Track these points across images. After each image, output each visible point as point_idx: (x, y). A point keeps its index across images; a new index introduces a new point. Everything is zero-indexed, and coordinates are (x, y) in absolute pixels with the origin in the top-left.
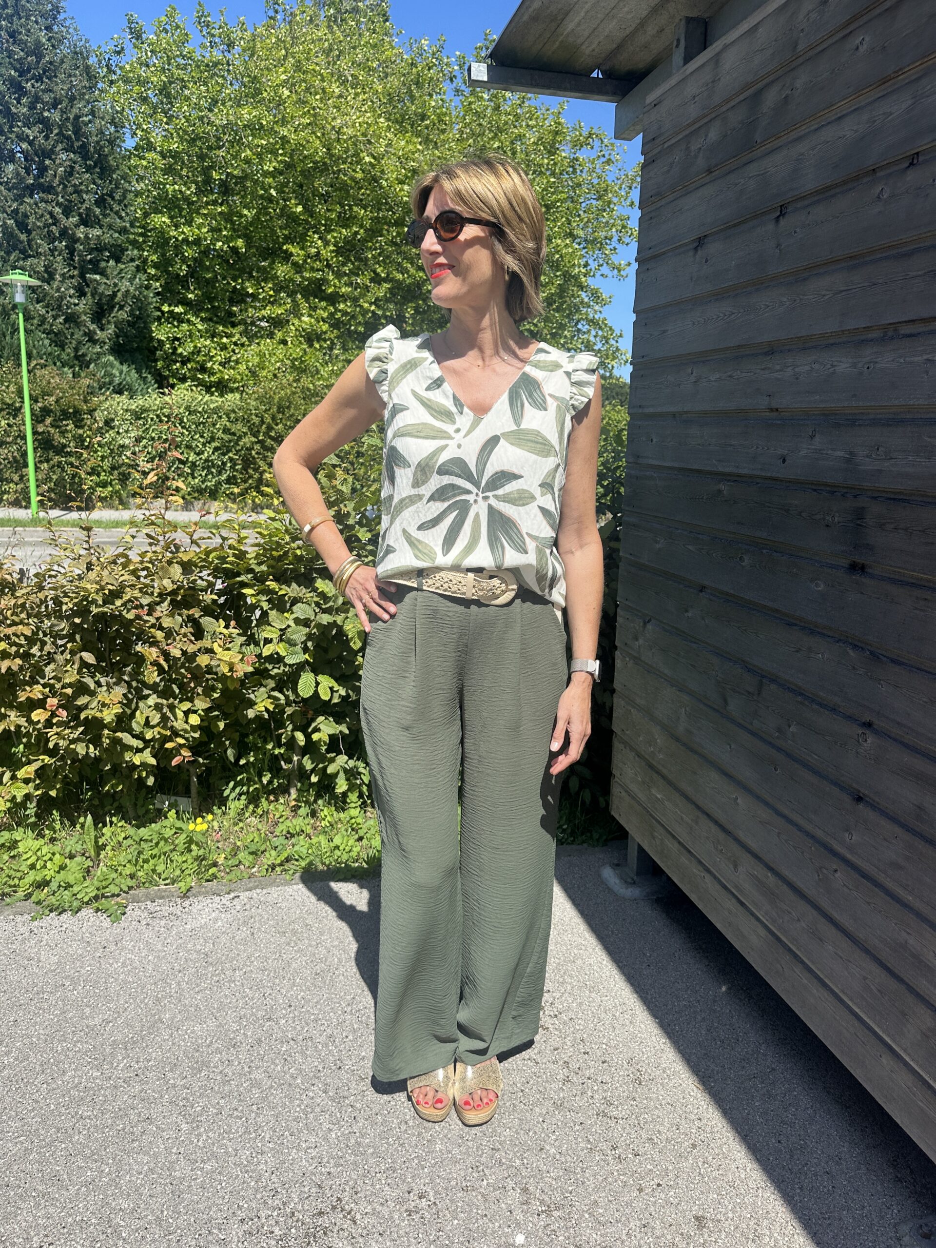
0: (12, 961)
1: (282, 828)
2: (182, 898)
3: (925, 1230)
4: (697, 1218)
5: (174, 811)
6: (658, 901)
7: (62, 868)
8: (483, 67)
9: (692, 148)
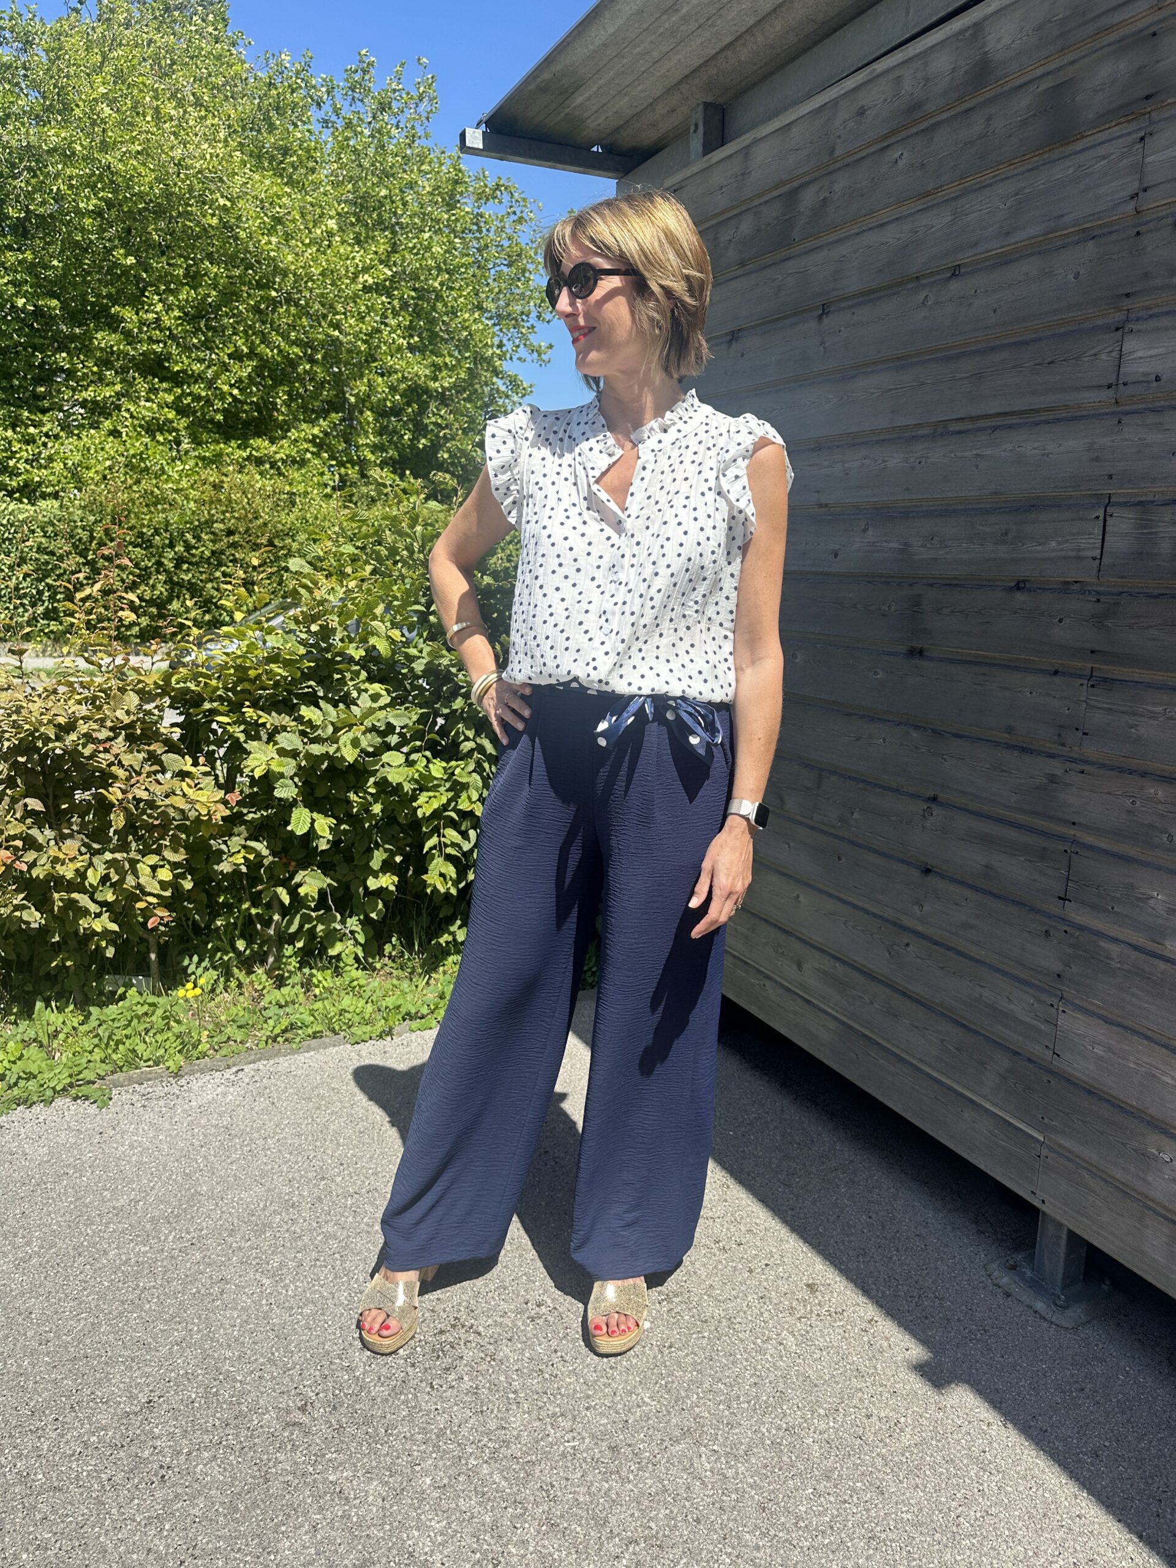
2: (174, 1077)
5: (133, 988)
8: (479, 133)
9: (721, 239)
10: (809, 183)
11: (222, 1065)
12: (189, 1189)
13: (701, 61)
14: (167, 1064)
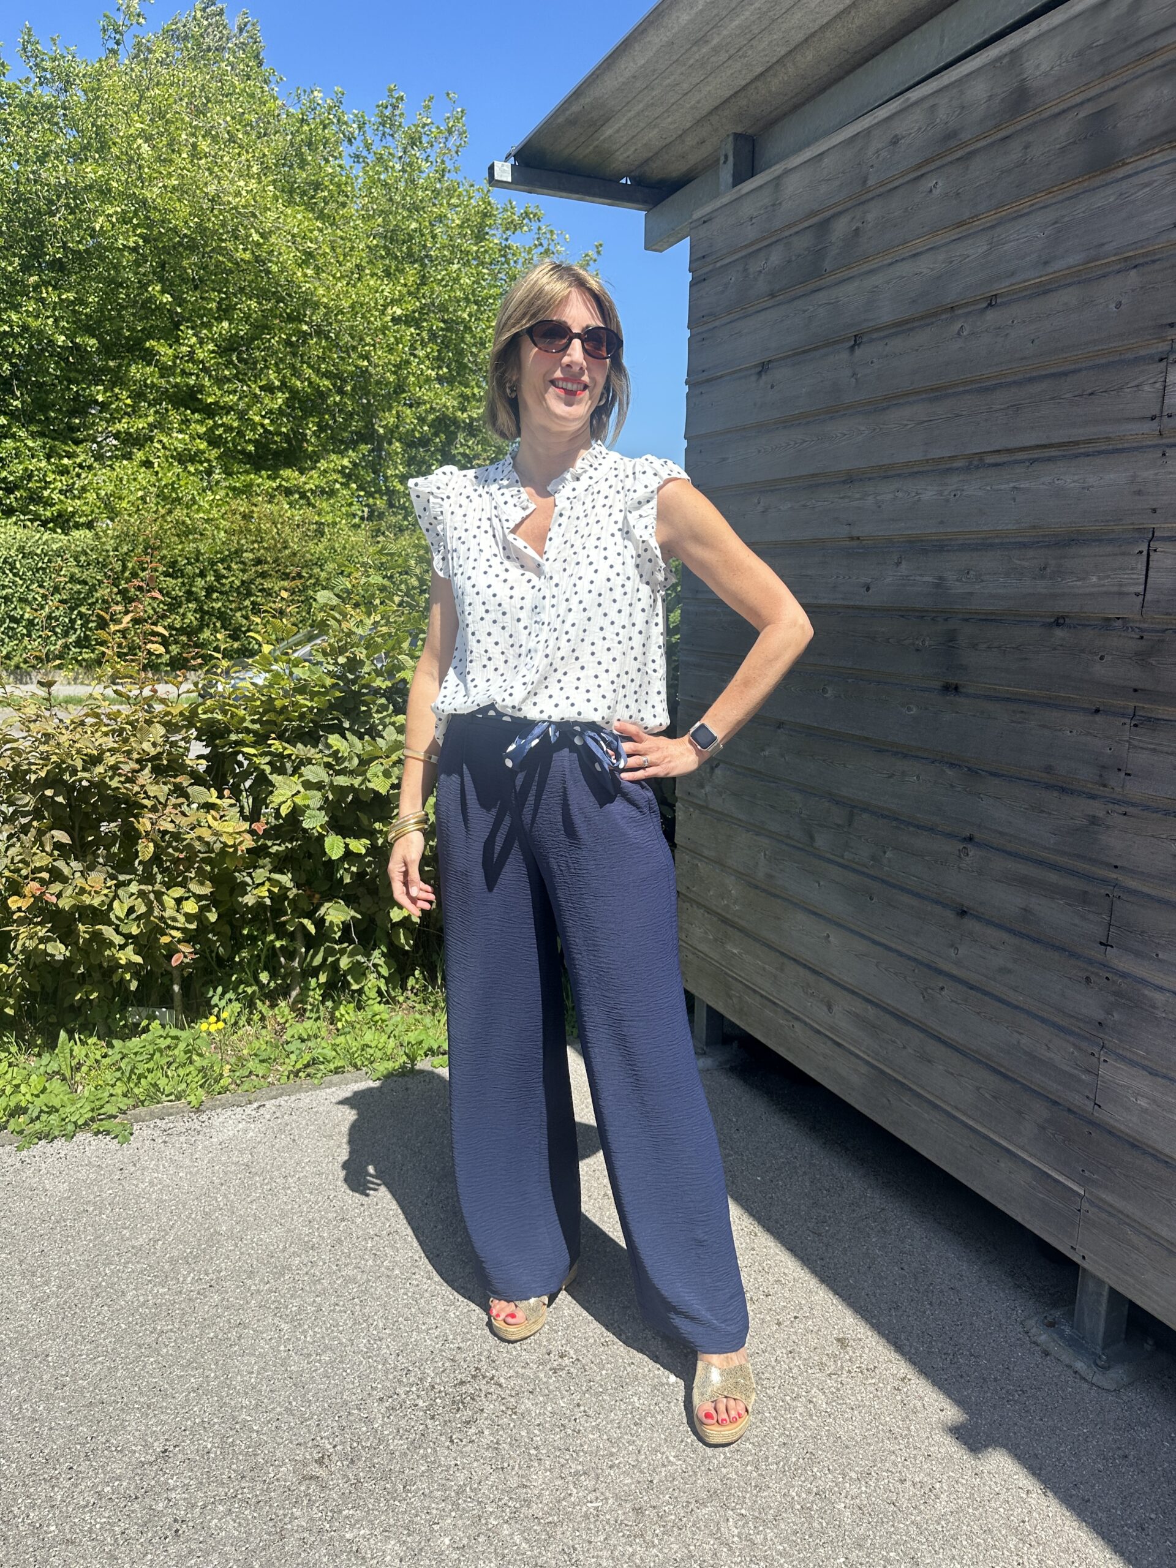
2: (195, 1112)
3: (1050, 1319)
4: (838, 1340)
5: (156, 1021)
6: (733, 1070)
7: (42, 1091)
8: (507, 166)
9: (751, 270)
10: (840, 213)
11: (244, 1100)
12: (209, 1229)
13: (731, 92)
14: (189, 1099)
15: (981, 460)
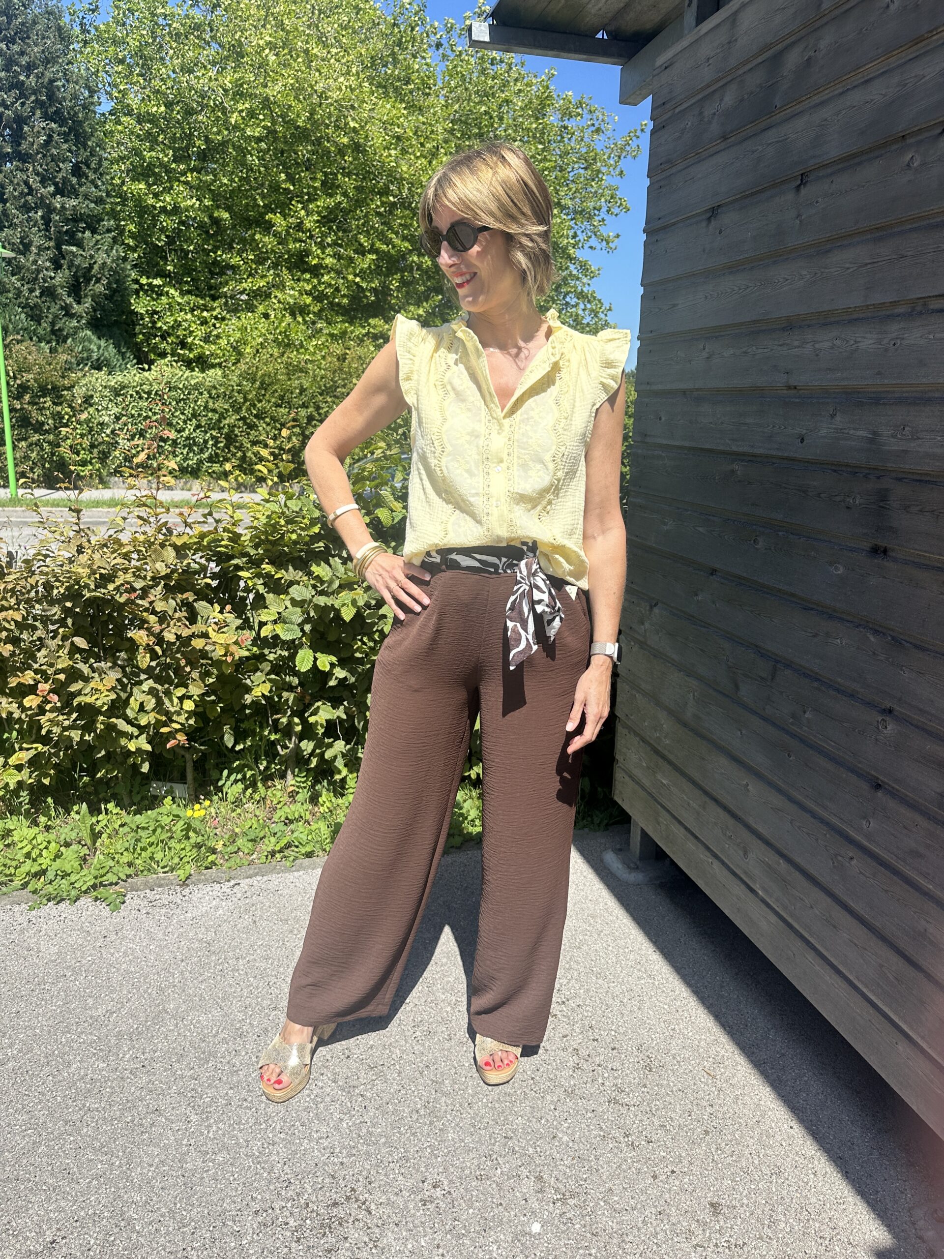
0: (11, 952)
1: (280, 814)
2: (181, 886)
5: (170, 798)
6: (662, 886)
7: (58, 856)
8: (486, 26)
9: (706, 113)
10: (794, 43)
11: (225, 877)
14: (179, 872)
15: (925, 305)
